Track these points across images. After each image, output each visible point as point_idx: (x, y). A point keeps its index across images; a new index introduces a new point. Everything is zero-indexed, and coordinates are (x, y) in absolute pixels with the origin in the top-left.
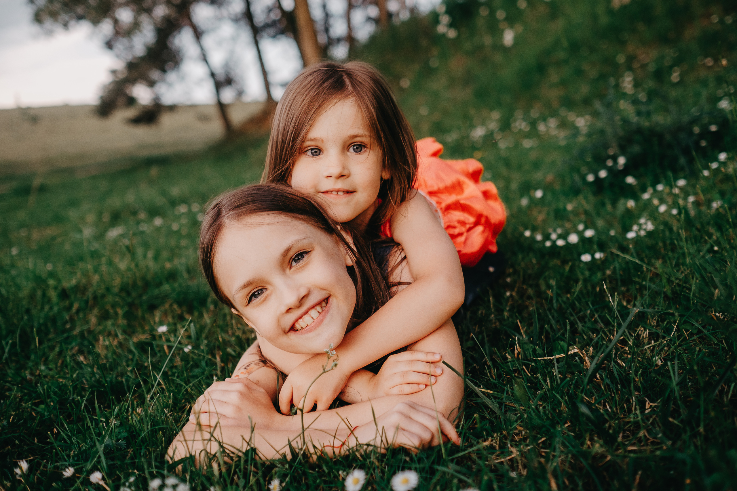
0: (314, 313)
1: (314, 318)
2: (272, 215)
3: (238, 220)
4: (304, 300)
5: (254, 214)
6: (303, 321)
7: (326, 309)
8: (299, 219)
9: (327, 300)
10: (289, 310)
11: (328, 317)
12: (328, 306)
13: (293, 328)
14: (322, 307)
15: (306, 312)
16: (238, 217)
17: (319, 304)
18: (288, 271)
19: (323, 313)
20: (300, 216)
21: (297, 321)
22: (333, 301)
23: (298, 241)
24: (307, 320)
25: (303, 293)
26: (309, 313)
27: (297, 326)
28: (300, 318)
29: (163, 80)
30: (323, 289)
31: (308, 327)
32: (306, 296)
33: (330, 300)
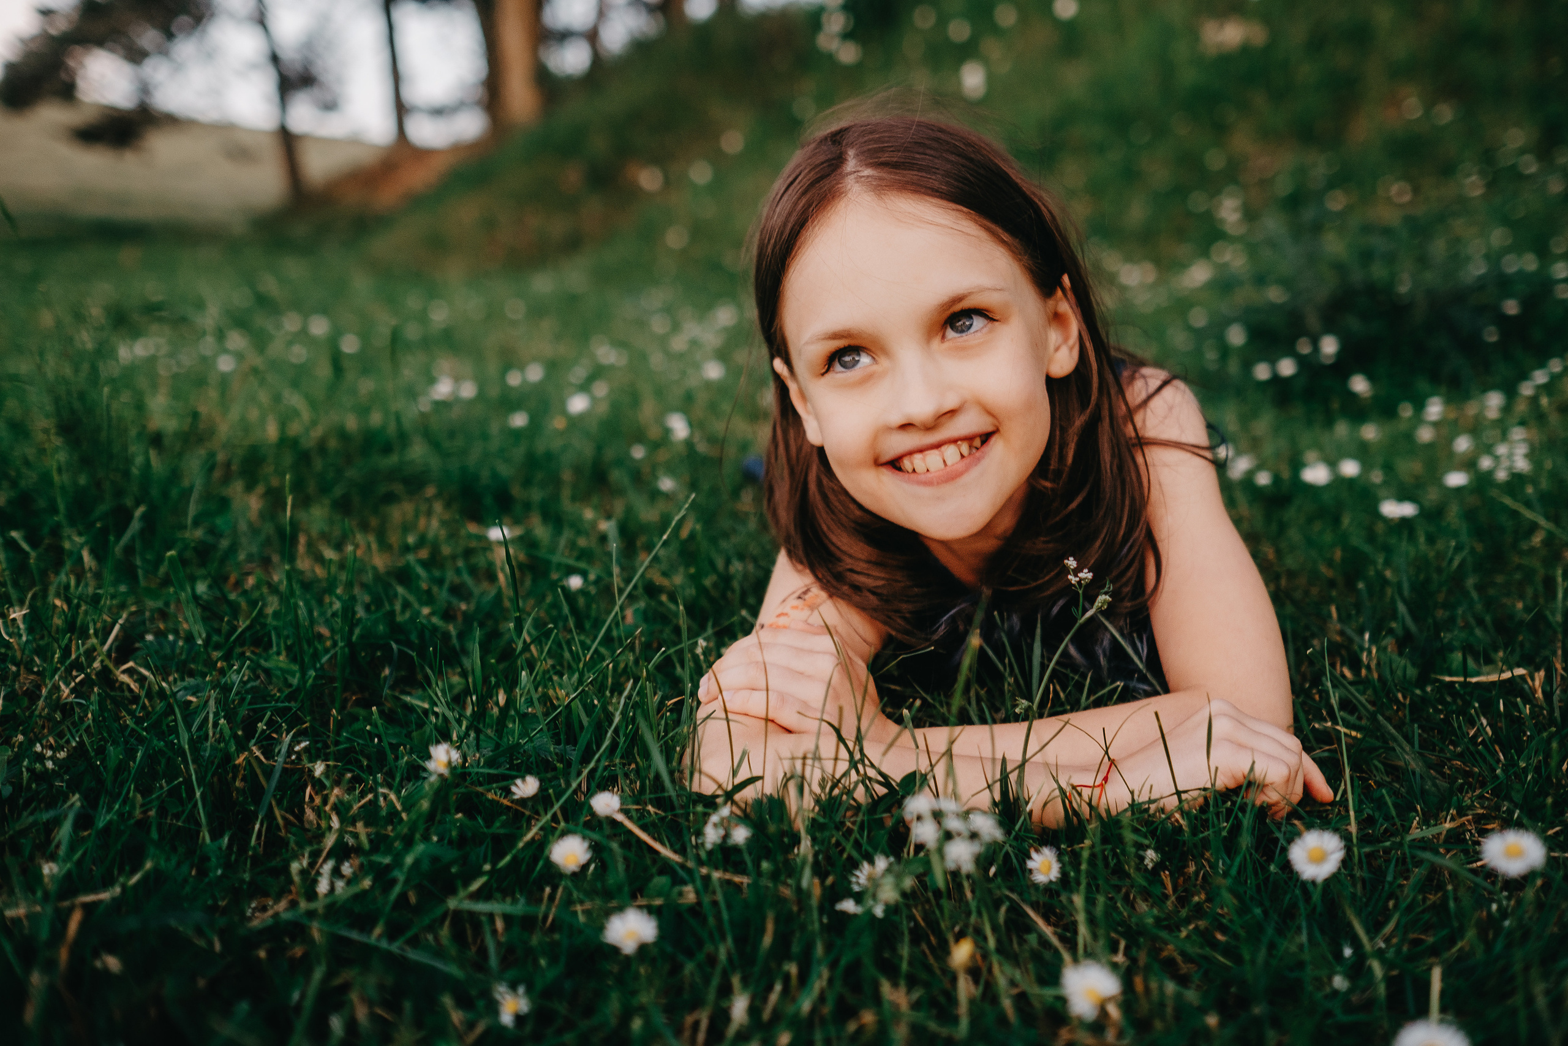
0: (951, 453)
1: (949, 463)
2: (954, 213)
3: (879, 195)
4: (943, 419)
5: (916, 196)
6: (924, 460)
7: (978, 454)
8: (1003, 242)
9: (986, 438)
10: (906, 427)
11: (974, 472)
12: (983, 449)
13: (895, 464)
14: (970, 447)
15: (937, 446)
16: (880, 188)
17: (969, 439)
18: (936, 343)
19: (966, 461)
20: (1006, 237)
21: (910, 453)
22: (997, 446)
23: (982, 290)
24: (933, 460)
25: (950, 403)
26: (943, 448)
27: (907, 464)
28: (921, 450)
29: (164, 52)
30: (989, 413)
31: (929, 475)
32: (952, 413)
33: (994, 439)
